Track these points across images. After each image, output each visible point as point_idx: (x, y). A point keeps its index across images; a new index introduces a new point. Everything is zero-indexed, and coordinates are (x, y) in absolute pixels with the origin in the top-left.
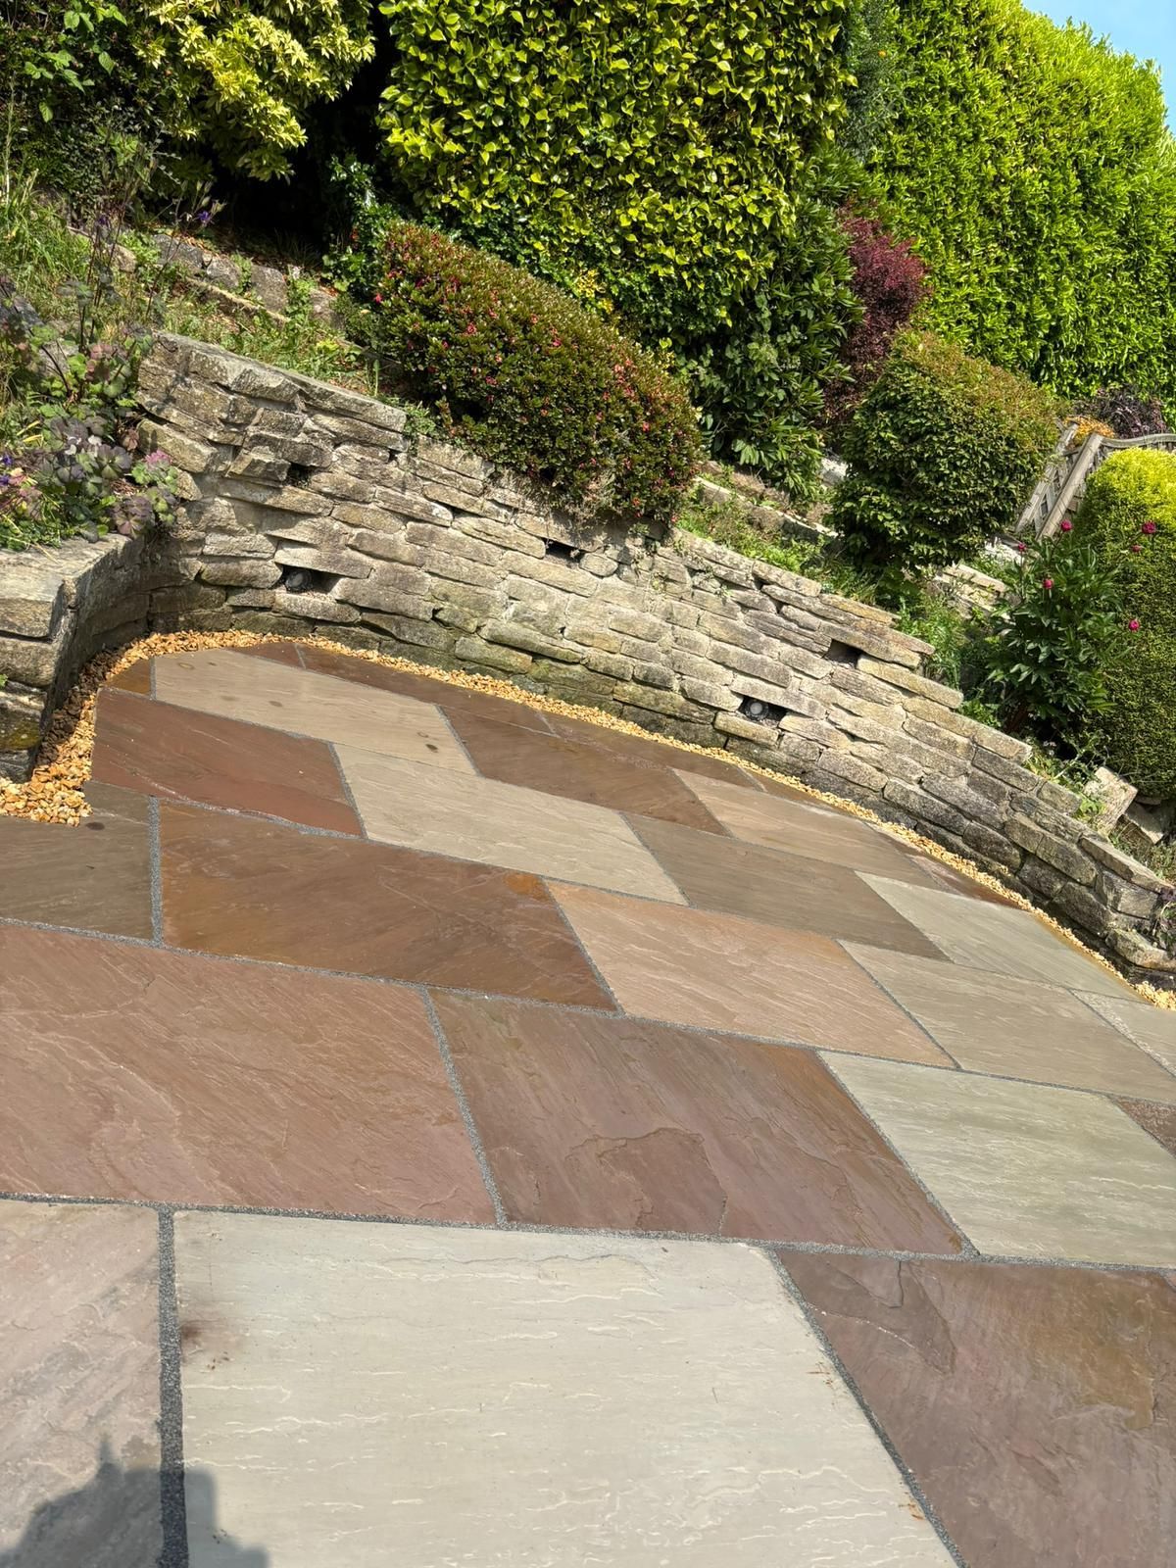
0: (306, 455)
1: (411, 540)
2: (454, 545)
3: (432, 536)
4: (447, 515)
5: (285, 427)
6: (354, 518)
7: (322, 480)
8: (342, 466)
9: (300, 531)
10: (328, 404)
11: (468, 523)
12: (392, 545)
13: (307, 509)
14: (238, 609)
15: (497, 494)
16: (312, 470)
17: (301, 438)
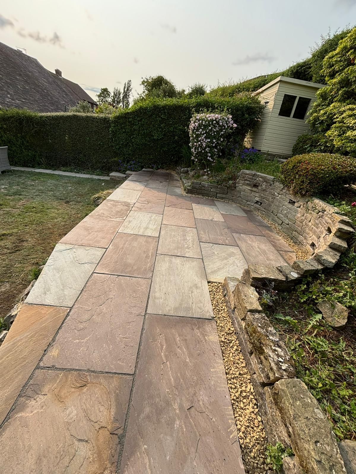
0: (256, 183)
1: (272, 198)
2: (277, 200)
3: (275, 198)
4: (277, 195)
5: (252, 179)
6: (265, 194)
7: (259, 188)
8: (264, 186)
9: (257, 195)
10: (260, 176)
11: (280, 196)
12: (269, 199)
13: (257, 191)
14: (248, 204)
15: (284, 191)
16: (258, 186)
17: (256, 181)
